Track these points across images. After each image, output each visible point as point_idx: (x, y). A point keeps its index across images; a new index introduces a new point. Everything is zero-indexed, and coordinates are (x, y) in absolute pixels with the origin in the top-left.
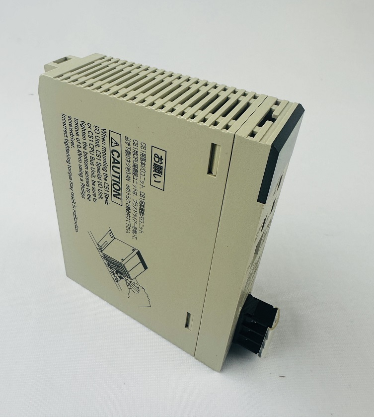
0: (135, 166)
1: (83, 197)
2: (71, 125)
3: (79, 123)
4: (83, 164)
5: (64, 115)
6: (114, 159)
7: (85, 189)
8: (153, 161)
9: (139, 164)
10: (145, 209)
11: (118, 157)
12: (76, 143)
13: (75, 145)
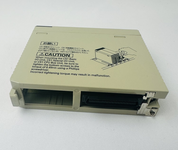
0: (50, 49)
1: (78, 69)
2: (36, 69)
3: (34, 66)
4: (57, 67)
5: (31, 72)
6: (49, 55)
7: (72, 68)
8: (47, 44)
9: (49, 48)
10: (70, 47)
11: (48, 54)
12: (45, 69)
13: (47, 69)
